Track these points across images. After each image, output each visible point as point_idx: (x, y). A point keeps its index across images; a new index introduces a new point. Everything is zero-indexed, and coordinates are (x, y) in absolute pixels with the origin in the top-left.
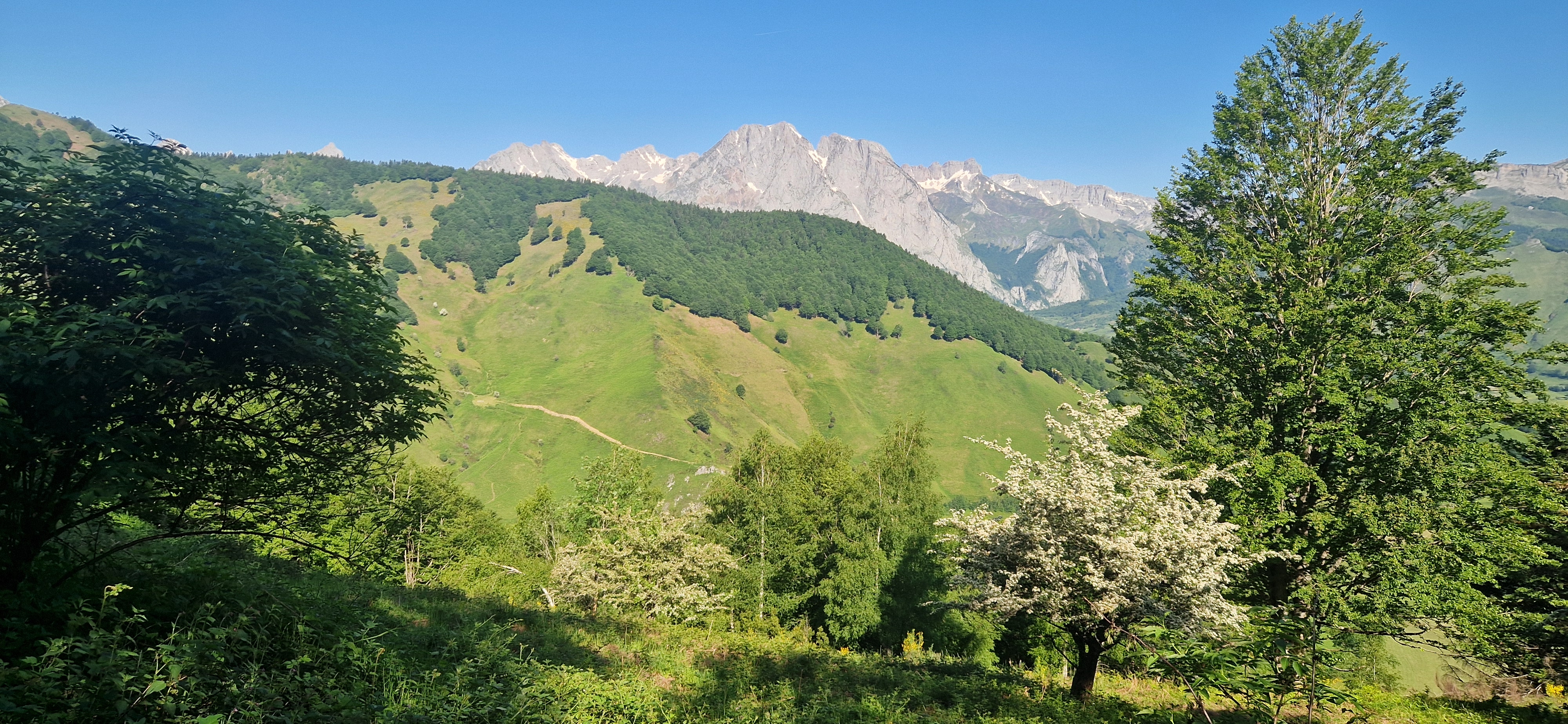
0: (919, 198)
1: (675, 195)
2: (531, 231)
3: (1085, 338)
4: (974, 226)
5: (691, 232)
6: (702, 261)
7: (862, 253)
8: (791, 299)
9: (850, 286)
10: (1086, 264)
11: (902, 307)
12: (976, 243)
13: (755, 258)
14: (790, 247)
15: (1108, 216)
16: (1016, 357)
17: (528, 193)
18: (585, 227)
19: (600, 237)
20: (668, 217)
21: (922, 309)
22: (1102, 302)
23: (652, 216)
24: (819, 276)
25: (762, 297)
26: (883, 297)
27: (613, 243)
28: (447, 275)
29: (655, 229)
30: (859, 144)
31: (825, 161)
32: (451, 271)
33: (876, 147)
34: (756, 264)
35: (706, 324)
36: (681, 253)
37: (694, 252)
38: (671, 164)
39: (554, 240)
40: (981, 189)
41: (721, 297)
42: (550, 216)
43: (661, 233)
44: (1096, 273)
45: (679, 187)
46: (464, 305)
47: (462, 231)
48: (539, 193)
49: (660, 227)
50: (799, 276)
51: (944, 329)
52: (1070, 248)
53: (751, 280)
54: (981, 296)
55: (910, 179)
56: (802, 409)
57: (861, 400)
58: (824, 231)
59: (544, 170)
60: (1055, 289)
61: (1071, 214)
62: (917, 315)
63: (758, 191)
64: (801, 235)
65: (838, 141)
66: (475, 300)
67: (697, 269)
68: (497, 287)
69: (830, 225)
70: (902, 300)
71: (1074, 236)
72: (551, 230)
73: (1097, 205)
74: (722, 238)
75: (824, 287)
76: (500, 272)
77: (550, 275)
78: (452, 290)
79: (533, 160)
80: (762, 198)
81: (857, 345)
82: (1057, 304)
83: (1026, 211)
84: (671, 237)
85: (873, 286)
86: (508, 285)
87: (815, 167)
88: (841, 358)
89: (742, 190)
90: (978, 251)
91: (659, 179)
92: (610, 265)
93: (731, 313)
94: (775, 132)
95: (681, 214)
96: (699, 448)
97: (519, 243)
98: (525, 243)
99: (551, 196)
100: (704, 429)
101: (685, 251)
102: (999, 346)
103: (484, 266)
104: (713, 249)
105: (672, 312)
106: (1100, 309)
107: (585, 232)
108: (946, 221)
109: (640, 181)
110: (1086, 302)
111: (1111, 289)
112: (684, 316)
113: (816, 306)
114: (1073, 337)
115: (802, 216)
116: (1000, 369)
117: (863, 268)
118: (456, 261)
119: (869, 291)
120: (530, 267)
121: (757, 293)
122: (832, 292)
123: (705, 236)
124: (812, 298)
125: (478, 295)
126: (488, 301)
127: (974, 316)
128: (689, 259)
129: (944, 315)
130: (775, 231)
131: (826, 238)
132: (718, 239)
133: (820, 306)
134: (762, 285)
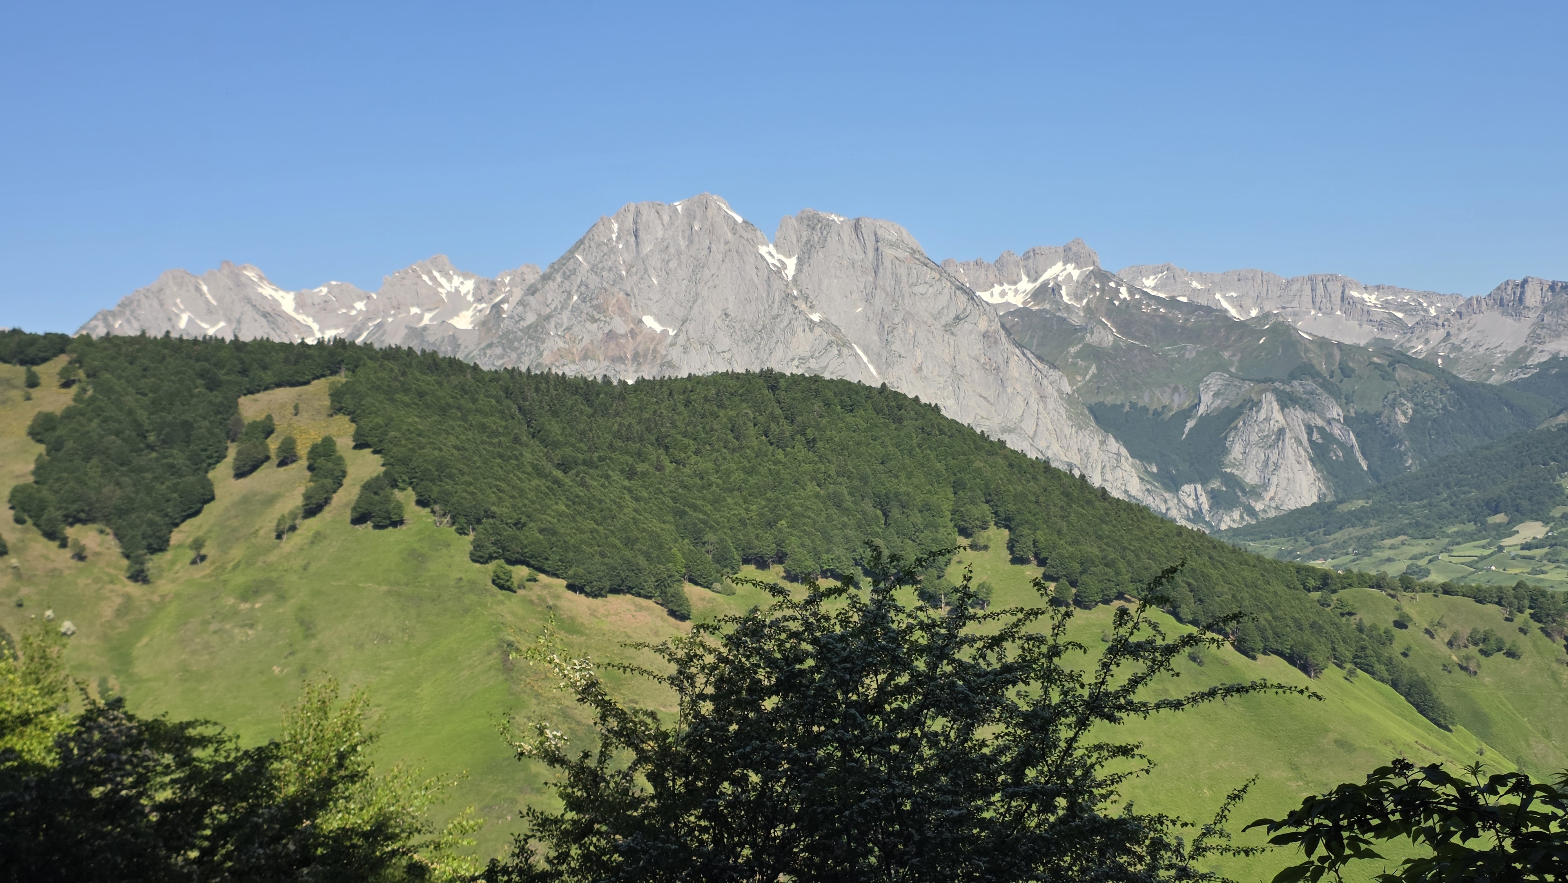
0: (983, 324)
3: (1348, 581)
4: (1093, 369)
5: (554, 428)
6: (583, 484)
7: (898, 445)
8: (767, 546)
9: (879, 513)
10: (1321, 430)
11: (986, 547)
13: (687, 470)
14: (755, 443)
17: (225, 376)
19: (375, 452)
20: (507, 402)
21: (1026, 548)
22: (1361, 503)
23: (474, 401)
24: (817, 496)
25: (708, 547)
26: (947, 529)
28: (67, 553)
29: (483, 427)
31: (791, 264)
32: (76, 543)
34: (689, 481)
35: (600, 611)
36: (539, 472)
37: (564, 467)
38: (485, 291)
39: (282, 463)
40: (1101, 299)
41: (627, 554)
42: (269, 418)
43: (495, 434)
45: (505, 337)
46: (107, 611)
47: (95, 461)
48: (244, 373)
49: (494, 422)
50: (777, 499)
51: (1073, 584)
52: (1286, 401)
53: (682, 514)
55: (961, 289)
60: (1265, 487)
61: (1281, 335)
62: (1018, 560)
63: (665, 333)
64: (773, 418)
65: (813, 223)
66: (128, 598)
67: (574, 501)
68: (171, 569)
69: (830, 394)
70: (985, 534)
71: (1293, 378)
72: (273, 445)
73: (1330, 313)
74: (618, 435)
75: (829, 518)
76: (176, 537)
77: (279, 537)
78: (82, 581)
79: (207, 302)
82: (1272, 514)
83: (1194, 335)
84: (516, 440)
85: (926, 508)
86: (194, 562)
87: (774, 277)
89: (631, 331)
91: (463, 321)
93: (649, 585)
95: (531, 394)
97: (211, 475)
99: (269, 378)
101: (548, 467)
102: (1185, 612)
103: (144, 527)
104: (601, 459)
105: (532, 592)
106: (1359, 518)
107: (344, 443)
108: (1040, 366)
109: (424, 329)
110: (1331, 506)
111: (1376, 476)
112: (556, 598)
113: (817, 556)
115: (770, 380)
116: (1193, 657)
117: (903, 476)
118: (84, 522)
119: (918, 519)
120: (235, 523)
121: (698, 540)
122: (844, 526)
123: (583, 433)
124: (808, 542)
125: (135, 589)
126: (156, 599)
127: (1130, 556)
128: (556, 481)
129: (1071, 557)
130: (722, 413)
131: (824, 421)
132: (609, 437)
133: (825, 557)
134: (705, 523)
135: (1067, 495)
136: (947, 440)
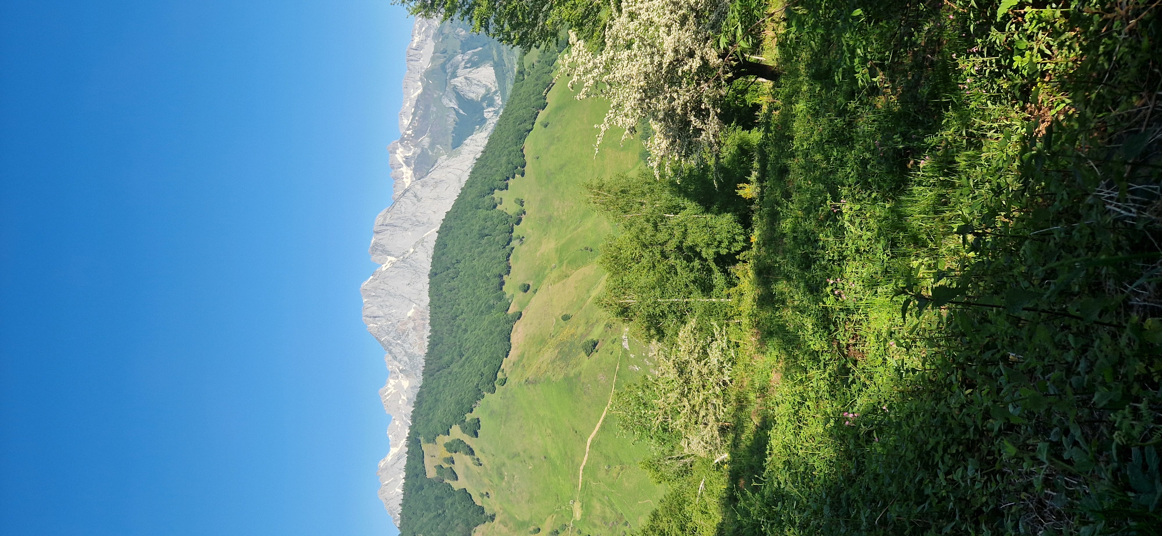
0: (418, 187)
1: (418, 371)
2: (447, 481)
3: (521, 64)
4: (438, 146)
5: (446, 358)
7: (461, 229)
8: (496, 281)
9: (486, 237)
10: (466, 63)
11: (501, 199)
12: (452, 145)
15: (430, 47)
16: (537, 114)
17: (419, 483)
18: (442, 439)
19: (451, 427)
20: (435, 376)
21: (502, 184)
22: (494, 53)
24: (478, 260)
25: (495, 303)
26: (494, 213)
27: (455, 417)
29: (444, 386)
30: (377, 233)
31: (390, 258)
33: (379, 220)
34: (470, 309)
35: (516, 345)
36: (462, 366)
37: (461, 355)
38: (394, 375)
39: (453, 462)
40: (411, 141)
41: (496, 334)
42: (435, 467)
43: (447, 381)
44: (472, 56)
45: (411, 368)
46: (505, 530)
48: (417, 476)
49: (442, 381)
50: (479, 276)
51: (517, 168)
52: (454, 75)
53: (482, 312)
54: (492, 140)
55: (404, 194)
56: (579, 270)
57: (572, 227)
58: (444, 258)
59: (400, 473)
60: (486, 86)
61: (429, 74)
62: (506, 187)
63: (414, 308)
64: (448, 274)
65: (375, 248)
66: (500, 522)
67: (474, 352)
68: (490, 505)
69: (439, 253)
70: (496, 199)
71: (445, 72)
73: (422, 55)
74: (450, 334)
75: (487, 257)
76: (478, 503)
77: (481, 465)
79: (392, 481)
80: (419, 305)
81: (530, 231)
82: (497, 85)
83: (427, 107)
84: (450, 373)
85: (485, 220)
86: (488, 497)
87: (395, 265)
88: (540, 243)
89: (413, 320)
90: (457, 142)
91: (406, 384)
92: (472, 420)
93: (508, 326)
94: (369, 296)
95: (432, 367)
96: (609, 347)
97: (456, 490)
98: (456, 486)
99: (420, 466)
100: (595, 344)
101: (461, 362)
102: (529, 127)
103: (474, 515)
105: (507, 371)
106: (499, 55)
108: (435, 166)
109: (408, 398)
110: (495, 63)
111: (485, 44)
112: (510, 361)
113: (500, 262)
114: (521, 72)
115: (433, 275)
116: (546, 126)
117: (472, 228)
119: (489, 223)
120: (475, 481)
121: (492, 307)
122: (490, 251)
123: (449, 348)
124: (495, 266)
125: (497, 519)
126: (501, 511)
127: (507, 146)
128: (466, 359)
129: (506, 167)
130: (444, 294)
131: (450, 256)
132: (451, 338)
133: (501, 259)
134: (485, 304)
135: (483, 166)
136: (459, 210)
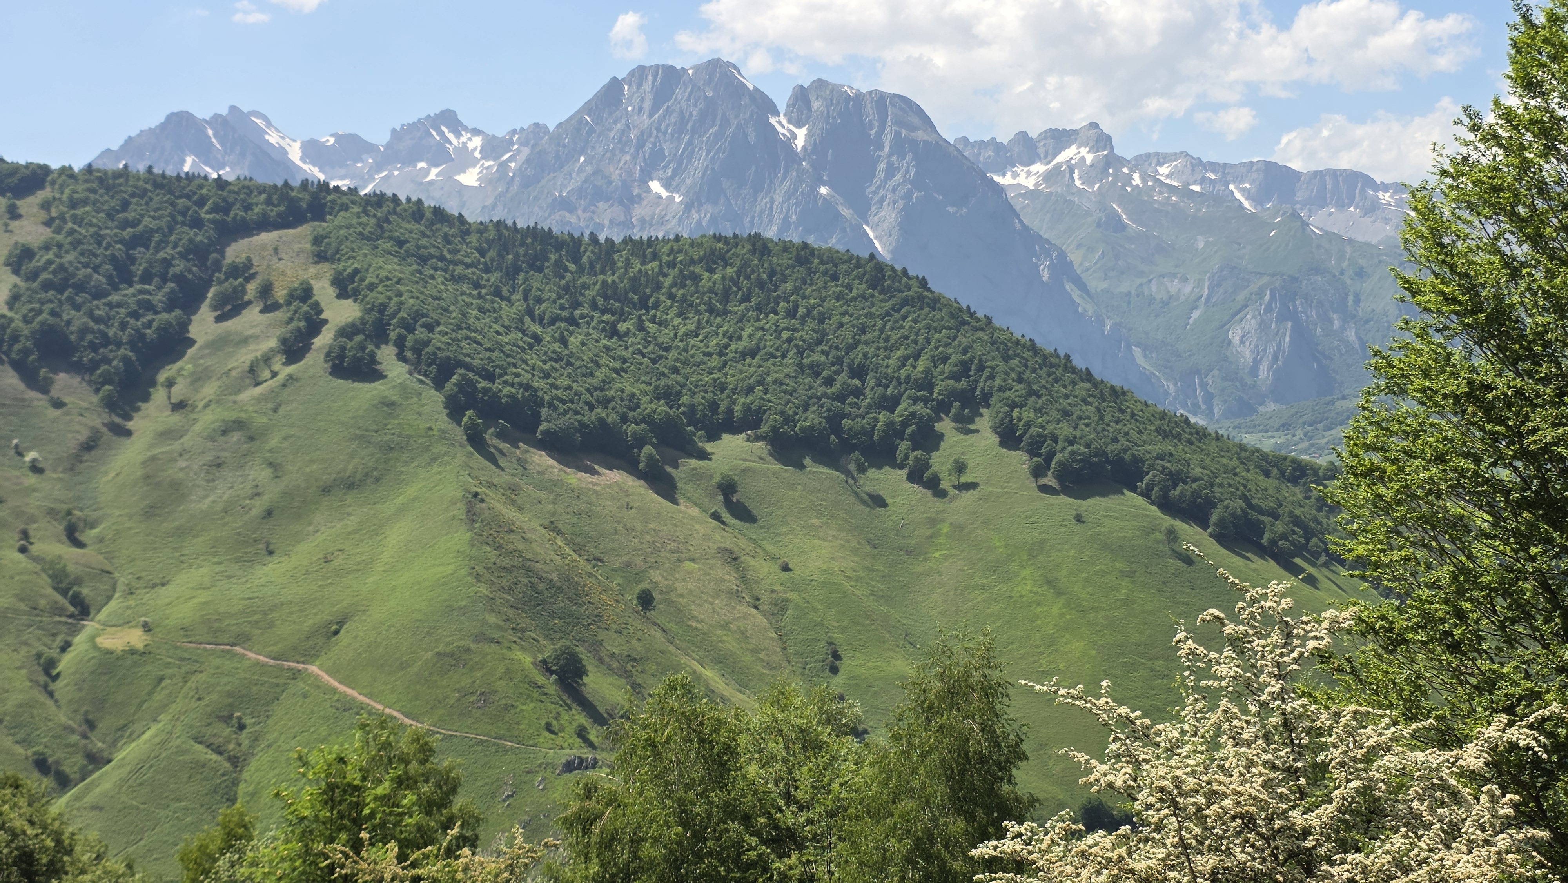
2: (214, 293)
6: (562, 340)
13: (668, 332)
15: (1367, 231)
18: (321, 277)
19: (355, 300)
23: (457, 251)
27: (379, 311)
31: (801, 135)
38: (493, 148)
40: (1113, 183)
51: (1048, 462)
56: (772, 633)
58: (803, 273)
67: (553, 356)
69: (814, 262)
71: (1301, 271)
72: (254, 289)
73: (1343, 209)
76: (158, 381)
79: (213, 148)
80: (677, 213)
83: (1205, 225)
87: (782, 147)
89: (638, 196)
91: (470, 178)
92: (379, 361)
94: (701, 80)
96: (564, 720)
98: (201, 318)
102: (1159, 495)
104: (582, 316)
107: (323, 289)
109: (432, 182)
114: (1306, 473)
115: (758, 245)
120: (208, 362)
128: (534, 336)
129: (1048, 436)
132: (592, 295)
135: (1051, 373)
136: (932, 313)
